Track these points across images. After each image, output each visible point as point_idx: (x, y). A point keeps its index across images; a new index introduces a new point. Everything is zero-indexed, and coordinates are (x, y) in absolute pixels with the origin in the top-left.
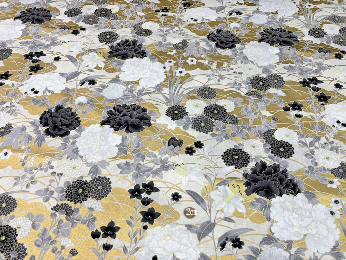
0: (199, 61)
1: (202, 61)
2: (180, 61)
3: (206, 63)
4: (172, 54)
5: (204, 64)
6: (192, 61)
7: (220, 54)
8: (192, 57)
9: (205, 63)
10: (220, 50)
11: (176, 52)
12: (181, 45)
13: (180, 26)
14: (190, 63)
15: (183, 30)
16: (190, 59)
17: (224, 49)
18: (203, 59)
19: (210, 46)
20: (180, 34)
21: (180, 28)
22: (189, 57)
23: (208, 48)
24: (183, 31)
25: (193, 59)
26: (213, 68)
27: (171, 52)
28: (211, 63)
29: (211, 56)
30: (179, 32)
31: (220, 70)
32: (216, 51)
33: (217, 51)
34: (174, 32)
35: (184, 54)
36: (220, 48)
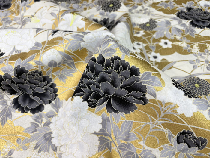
0: (175, 43)
1: (179, 44)
2: (152, 44)
3: (184, 45)
4: (139, 35)
5: (182, 47)
6: (166, 43)
7: (198, 35)
8: (165, 38)
9: (182, 45)
10: (198, 30)
11: (144, 34)
12: (148, 25)
13: (144, 5)
14: (165, 46)
15: (147, 9)
16: (163, 41)
17: (202, 28)
18: (179, 41)
19: (184, 25)
20: (145, 13)
21: (143, 7)
22: (161, 38)
23: (182, 28)
24: (148, 11)
25: (167, 41)
26: (196, 52)
27: (138, 33)
28: (191, 45)
29: (188, 37)
30: (144, 12)
31: (205, 54)
32: (192, 31)
33: (194, 31)
34: (138, 12)
35: (154, 36)
36: (196, 28)
